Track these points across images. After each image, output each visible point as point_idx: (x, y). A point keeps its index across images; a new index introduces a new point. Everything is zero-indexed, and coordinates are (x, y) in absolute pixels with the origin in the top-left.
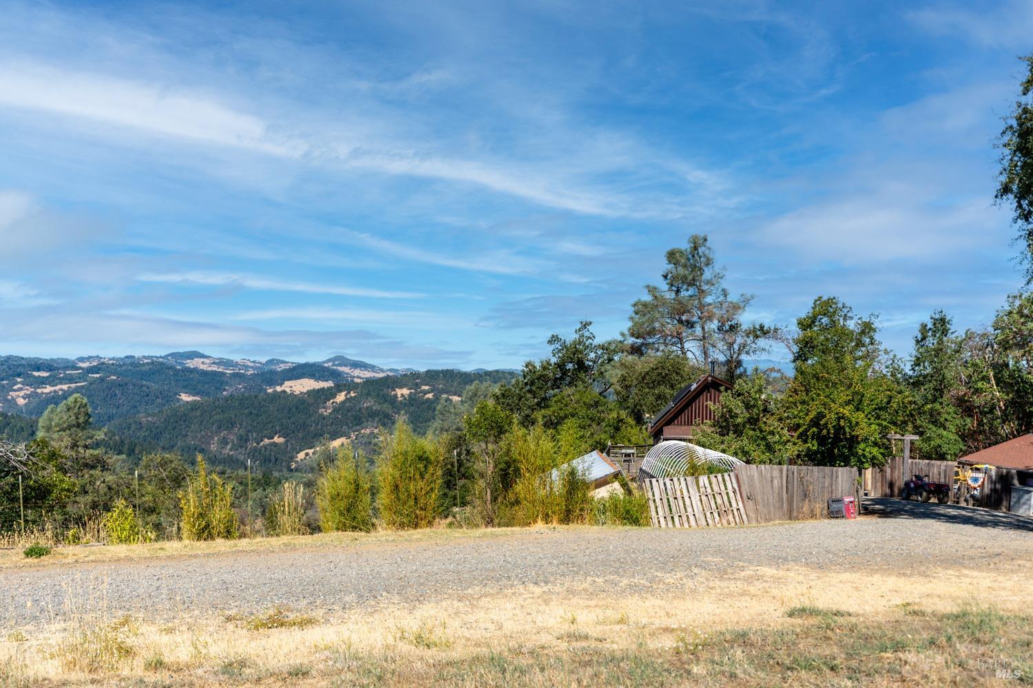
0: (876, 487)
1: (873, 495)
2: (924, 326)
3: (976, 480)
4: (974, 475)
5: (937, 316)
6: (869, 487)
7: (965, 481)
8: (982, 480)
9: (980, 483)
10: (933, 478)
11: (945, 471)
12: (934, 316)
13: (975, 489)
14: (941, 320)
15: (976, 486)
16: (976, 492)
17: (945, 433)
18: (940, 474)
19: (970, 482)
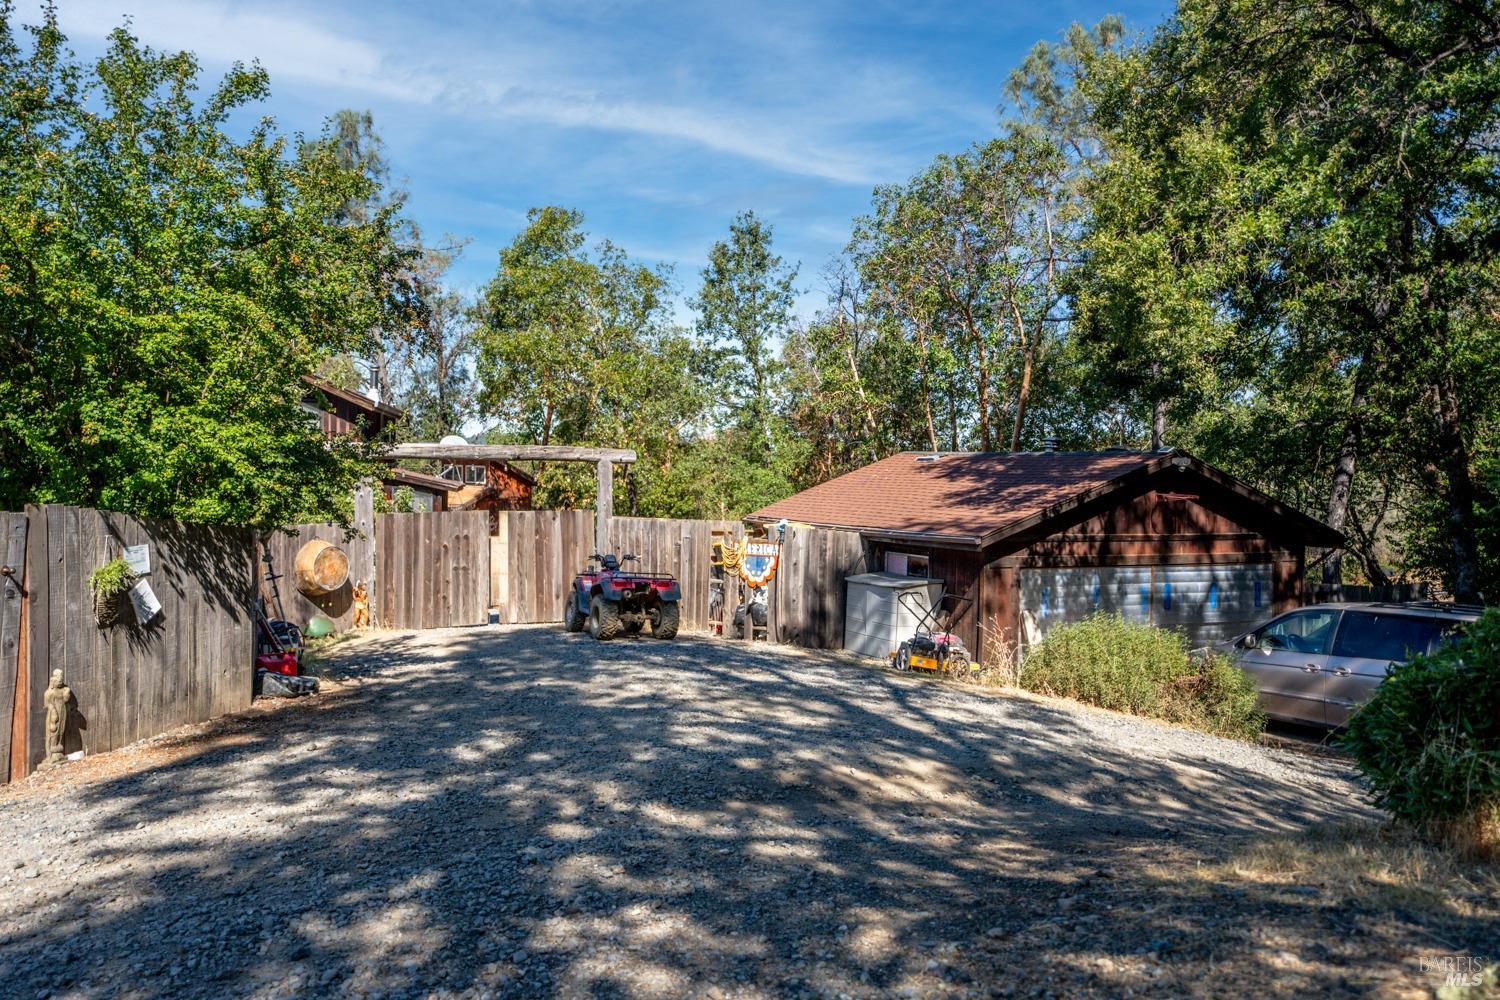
0: (522, 597)
1: (513, 617)
2: (722, 250)
3: (758, 562)
4: (754, 549)
5: (744, 225)
6: (503, 596)
7: (734, 566)
8: (772, 562)
9: (767, 573)
10: (664, 565)
11: (691, 541)
12: (737, 224)
13: (757, 588)
14: (750, 232)
15: (759, 580)
16: (759, 599)
17: (761, 472)
18: (679, 553)
19: (745, 570)
